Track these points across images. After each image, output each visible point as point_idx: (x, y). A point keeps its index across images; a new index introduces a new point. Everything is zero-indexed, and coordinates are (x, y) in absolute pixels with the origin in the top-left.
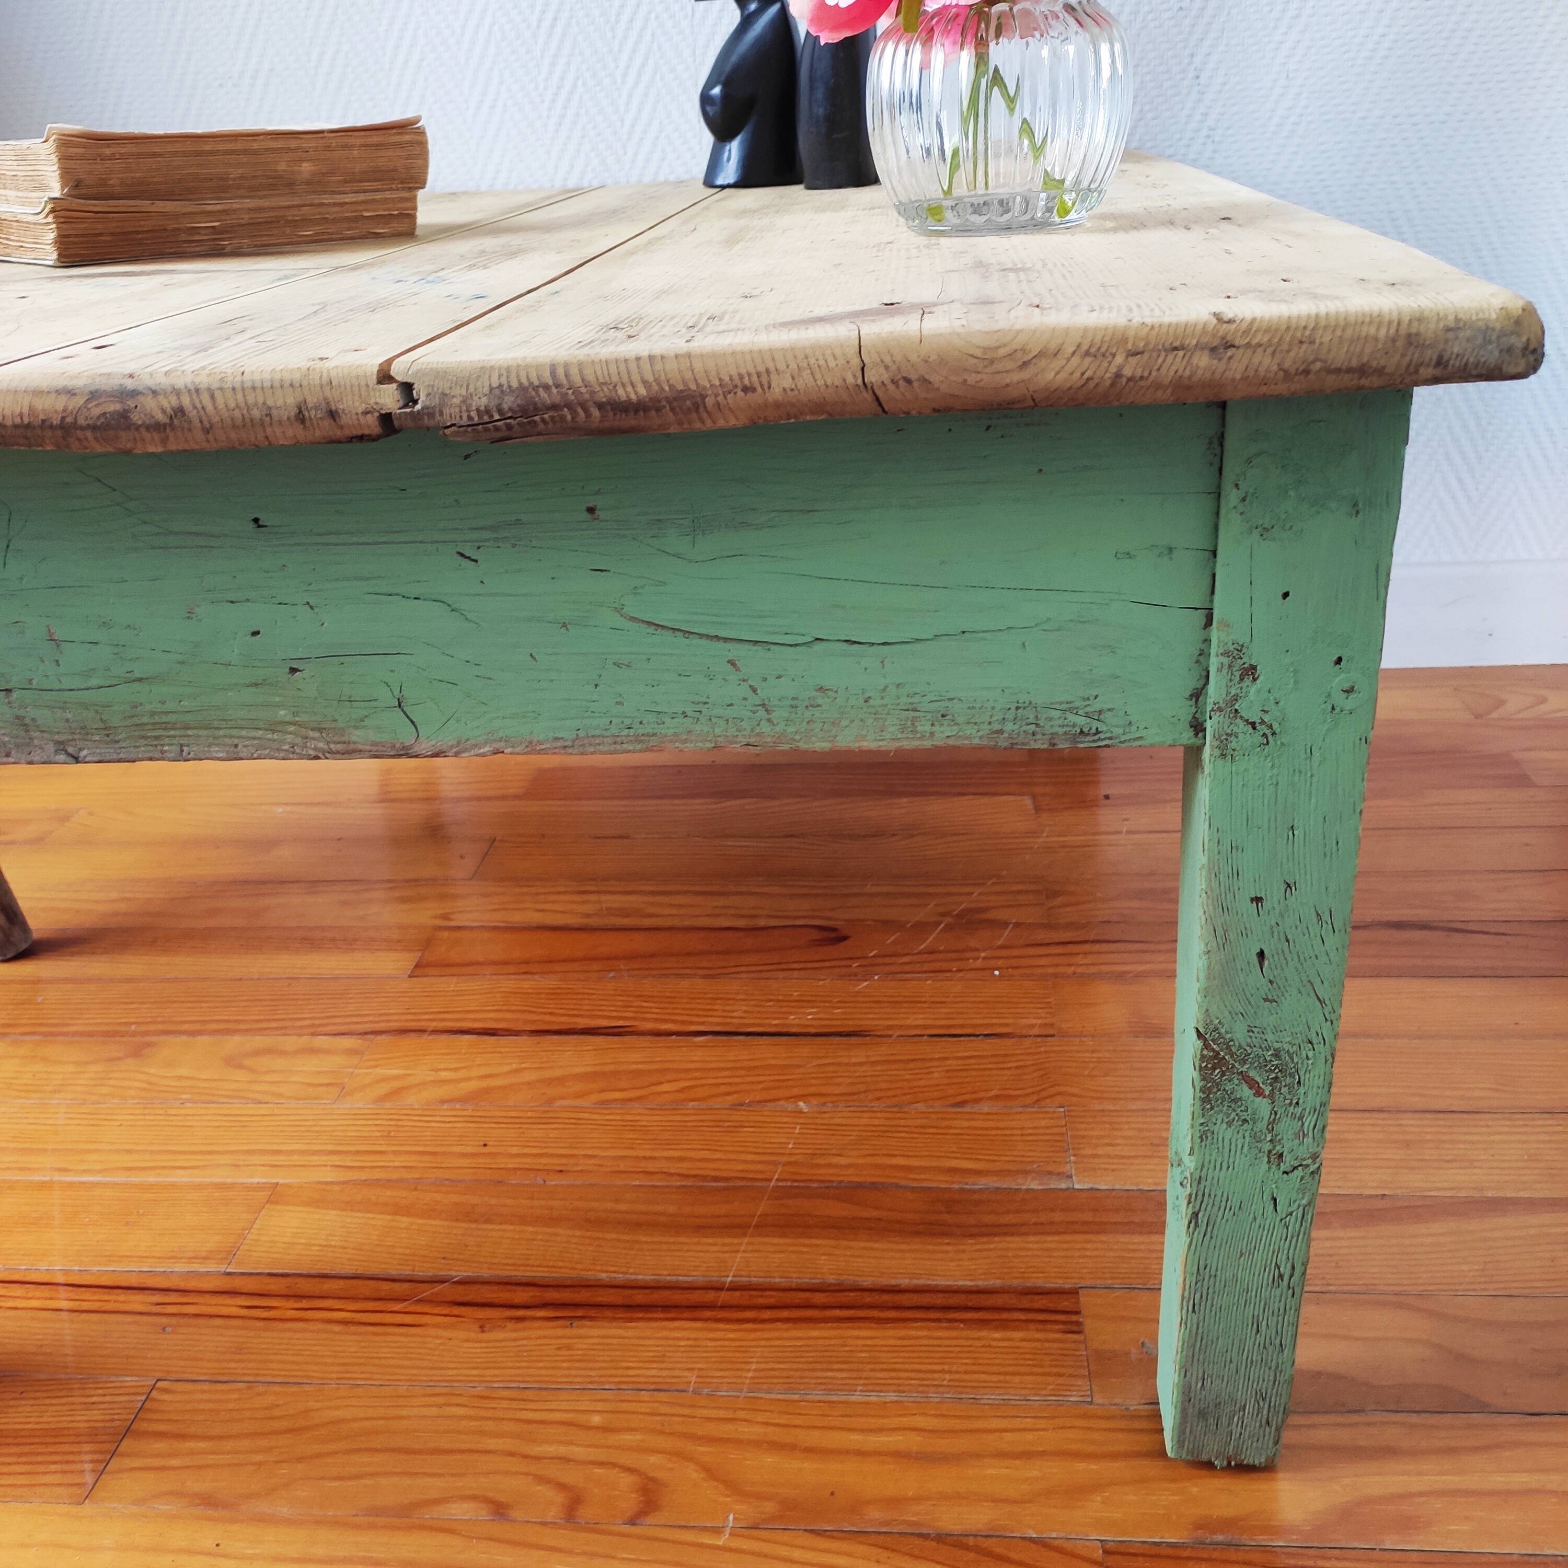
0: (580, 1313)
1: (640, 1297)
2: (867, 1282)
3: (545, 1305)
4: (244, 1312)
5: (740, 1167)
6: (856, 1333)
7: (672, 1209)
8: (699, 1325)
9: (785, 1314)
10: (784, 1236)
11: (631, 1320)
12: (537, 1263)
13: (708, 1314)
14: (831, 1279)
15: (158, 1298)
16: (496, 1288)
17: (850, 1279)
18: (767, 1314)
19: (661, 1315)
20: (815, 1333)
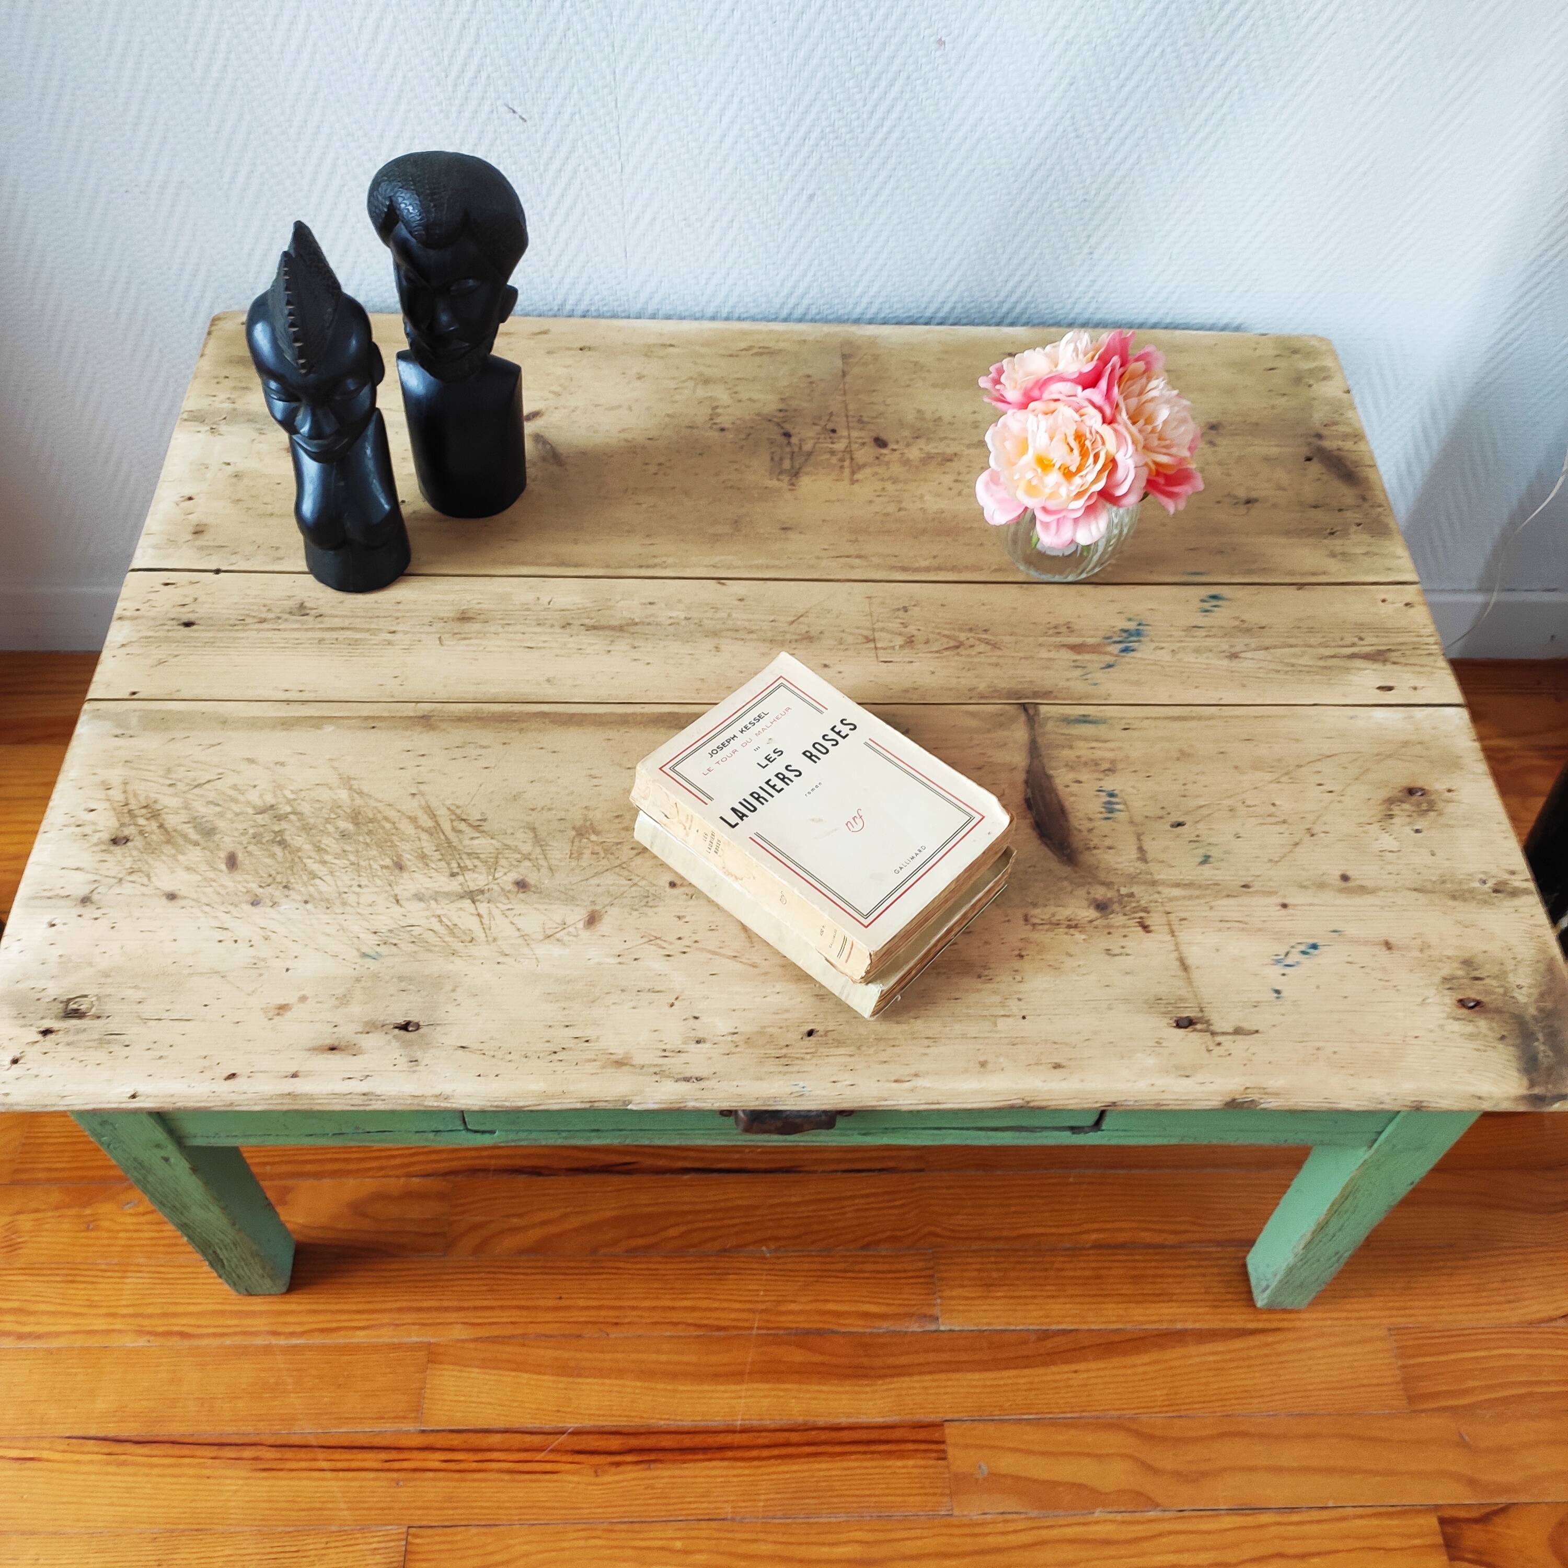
0: (653, 1456)
1: (687, 1441)
2: (821, 1422)
3: (630, 1451)
4: (444, 1465)
5: (733, 1315)
6: (817, 1466)
7: (693, 1358)
8: (726, 1463)
9: (776, 1452)
10: (767, 1382)
11: (685, 1462)
12: (618, 1413)
13: (730, 1454)
14: (800, 1420)
15: (384, 1455)
16: (596, 1437)
17: (811, 1419)
18: (765, 1453)
19: (701, 1457)
20: (795, 1468)
